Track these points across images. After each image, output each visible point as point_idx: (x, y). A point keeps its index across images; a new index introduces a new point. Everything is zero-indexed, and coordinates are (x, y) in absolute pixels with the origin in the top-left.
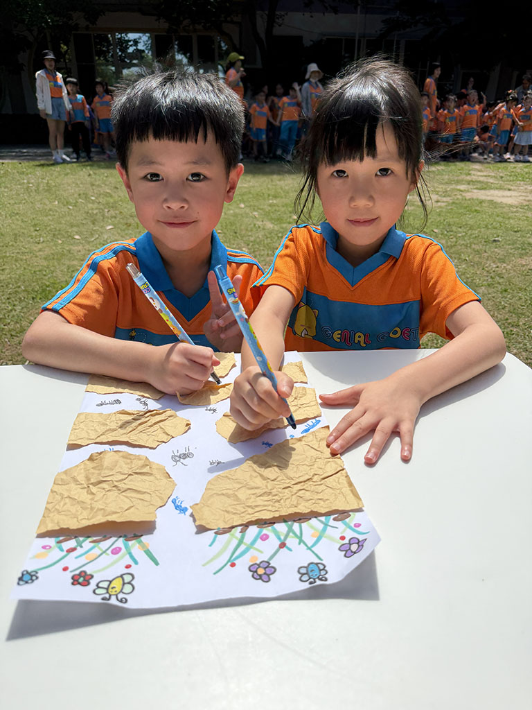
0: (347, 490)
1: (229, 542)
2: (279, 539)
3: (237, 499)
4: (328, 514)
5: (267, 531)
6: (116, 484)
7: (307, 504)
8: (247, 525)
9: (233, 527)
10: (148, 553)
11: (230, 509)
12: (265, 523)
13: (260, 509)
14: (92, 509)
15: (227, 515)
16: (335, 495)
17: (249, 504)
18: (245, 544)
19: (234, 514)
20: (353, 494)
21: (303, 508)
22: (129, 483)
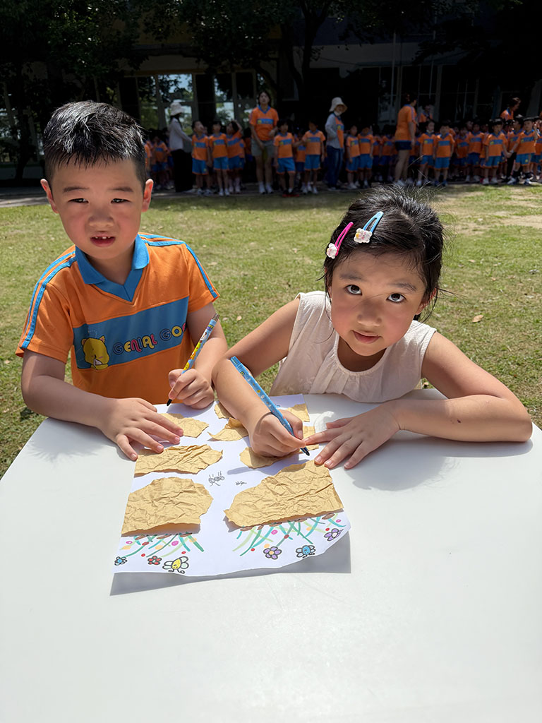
0: (333, 498)
1: (251, 535)
2: (285, 532)
3: (256, 508)
4: (319, 515)
5: (276, 528)
6: (171, 499)
7: (304, 510)
8: (262, 525)
9: (253, 526)
10: (196, 544)
11: (251, 515)
12: (275, 523)
13: (271, 514)
14: (156, 516)
15: (249, 519)
16: (325, 502)
17: (264, 512)
18: (261, 537)
19: (254, 518)
20: (337, 500)
21: (301, 513)
22: (180, 499)
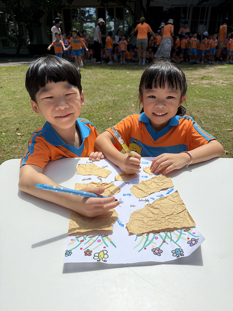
0: (188, 218)
1: (142, 240)
2: (163, 239)
3: (144, 222)
4: (181, 229)
5: (157, 235)
7: (172, 224)
8: (148, 233)
9: (143, 234)
10: (111, 242)
11: (141, 226)
12: (156, 232)
13: (153, 226)
15: (140, 228)
16: (184, 221)
17: (149, 224)
18: (149, 240)
19: (143, 228)
20: (191, 220)
21: (171, 226)
